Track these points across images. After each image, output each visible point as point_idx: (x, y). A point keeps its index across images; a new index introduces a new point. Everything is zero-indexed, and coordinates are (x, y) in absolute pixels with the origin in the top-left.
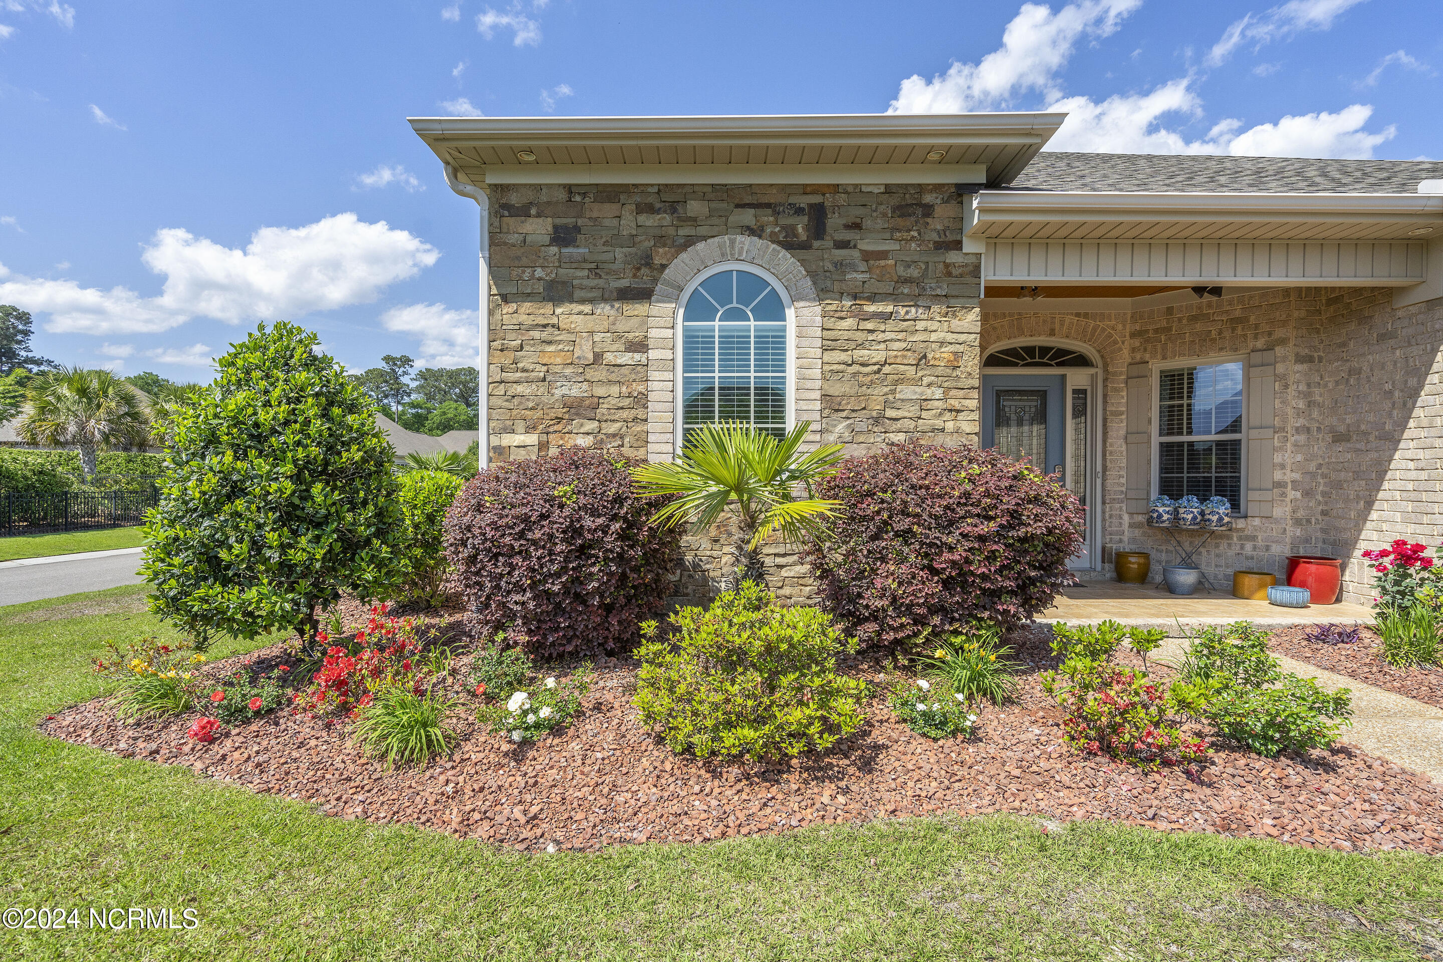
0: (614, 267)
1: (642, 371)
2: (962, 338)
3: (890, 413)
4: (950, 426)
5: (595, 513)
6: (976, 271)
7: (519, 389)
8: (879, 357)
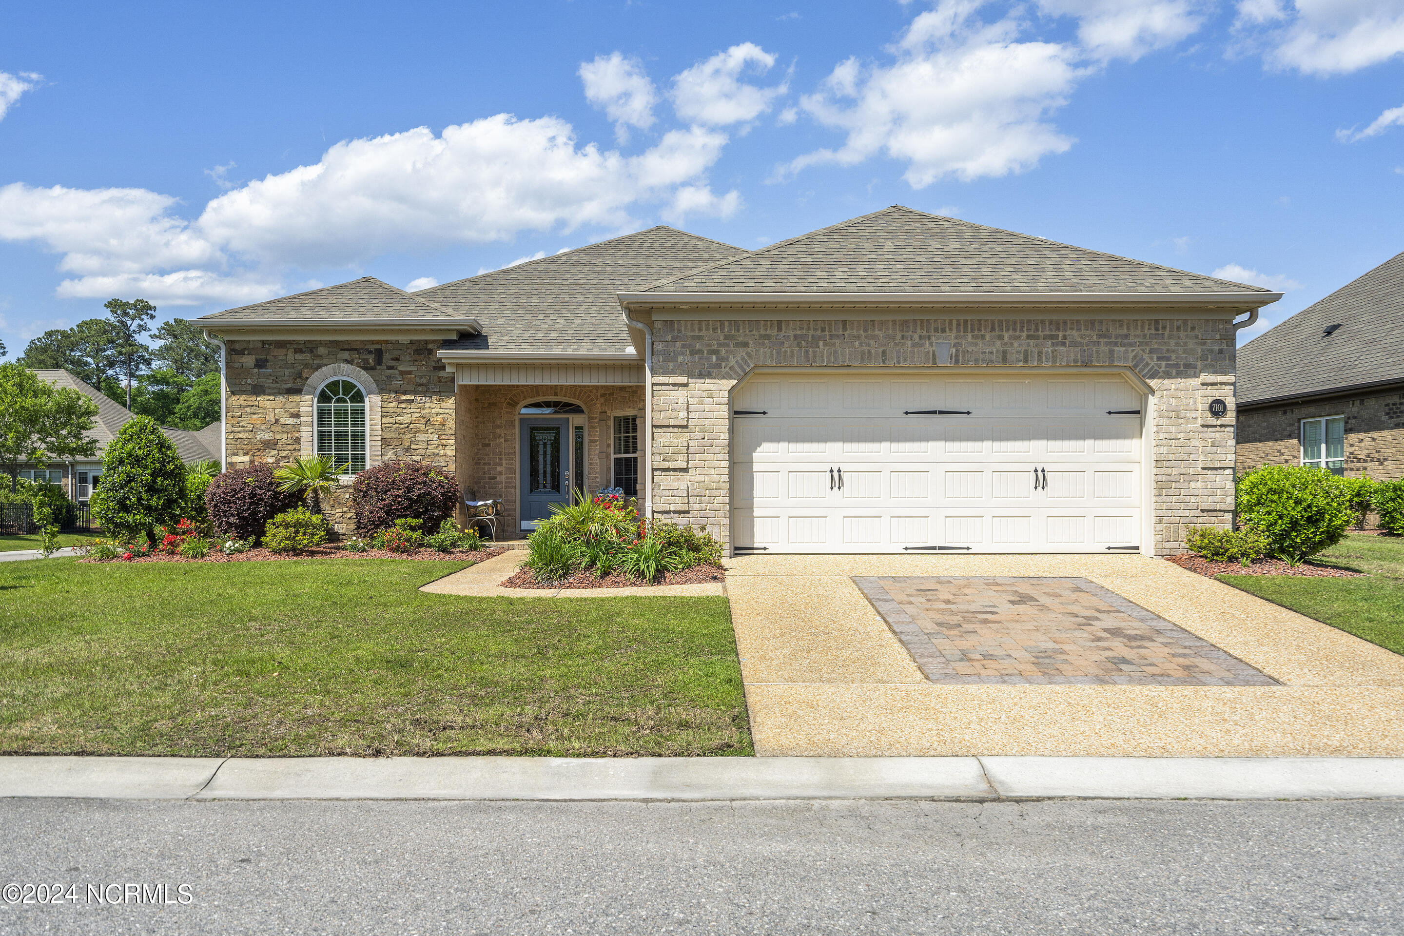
0: (284, 378)
1: (297, 427)
2: (447, 411)
3: (413, 446)
4: (442, 452)
5: (261, 488)
6: (453, 380)
7: (240, 435)
8: (408, 420)
